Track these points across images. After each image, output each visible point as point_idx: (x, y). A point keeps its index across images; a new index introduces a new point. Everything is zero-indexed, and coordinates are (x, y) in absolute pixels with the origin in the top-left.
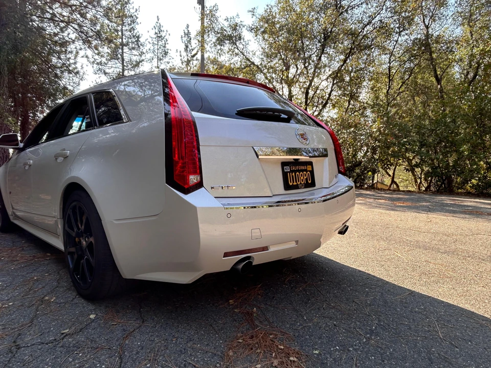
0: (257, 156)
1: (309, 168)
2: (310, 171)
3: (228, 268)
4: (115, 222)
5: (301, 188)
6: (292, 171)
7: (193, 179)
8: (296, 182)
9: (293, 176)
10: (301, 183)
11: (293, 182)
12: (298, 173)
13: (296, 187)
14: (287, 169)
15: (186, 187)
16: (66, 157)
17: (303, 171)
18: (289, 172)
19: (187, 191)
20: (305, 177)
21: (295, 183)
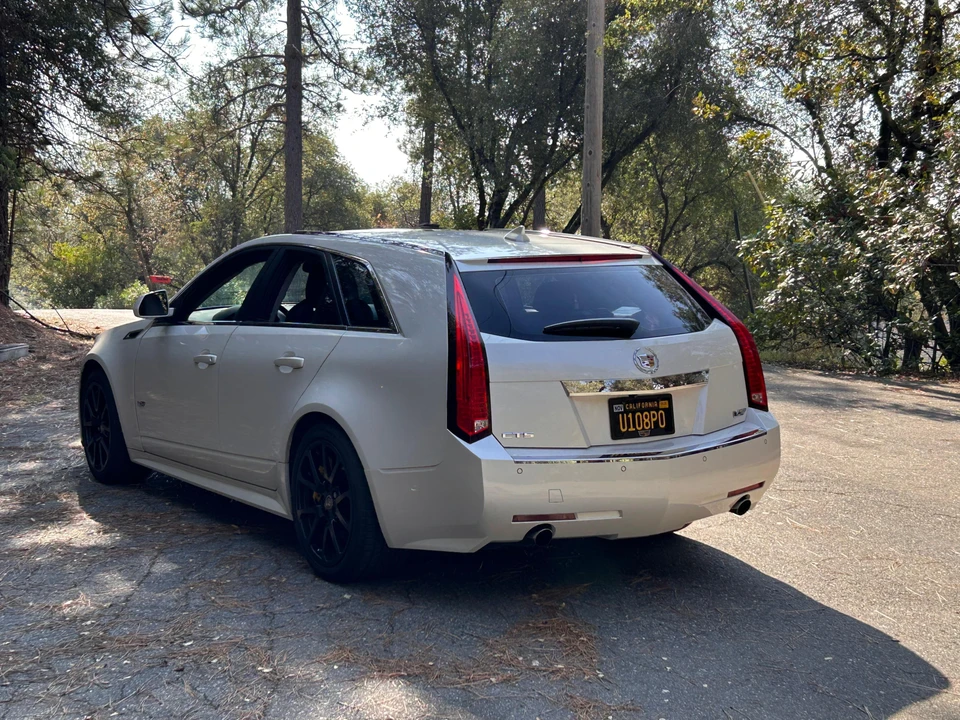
0: (568, 394)
1: (664, 404)
2: (663, 409)
3: (519, 537)
4: (382, 471)
5: (643, 436)
6: (626, 412)
7: (479, 424)
8: (634, 426)
9: (628, 419)
10: (643, 429)
11: (629, 427)
12: (639, 414)
13: (635, 435)
14: (619, 408)
15: (470, 434)
16: (297, 367)
17: (649, 410)
18: (622, 413)
19: (471, 439)
20: (653, 420)
21: (632, 429)
